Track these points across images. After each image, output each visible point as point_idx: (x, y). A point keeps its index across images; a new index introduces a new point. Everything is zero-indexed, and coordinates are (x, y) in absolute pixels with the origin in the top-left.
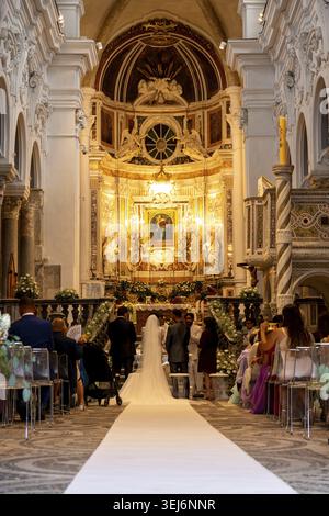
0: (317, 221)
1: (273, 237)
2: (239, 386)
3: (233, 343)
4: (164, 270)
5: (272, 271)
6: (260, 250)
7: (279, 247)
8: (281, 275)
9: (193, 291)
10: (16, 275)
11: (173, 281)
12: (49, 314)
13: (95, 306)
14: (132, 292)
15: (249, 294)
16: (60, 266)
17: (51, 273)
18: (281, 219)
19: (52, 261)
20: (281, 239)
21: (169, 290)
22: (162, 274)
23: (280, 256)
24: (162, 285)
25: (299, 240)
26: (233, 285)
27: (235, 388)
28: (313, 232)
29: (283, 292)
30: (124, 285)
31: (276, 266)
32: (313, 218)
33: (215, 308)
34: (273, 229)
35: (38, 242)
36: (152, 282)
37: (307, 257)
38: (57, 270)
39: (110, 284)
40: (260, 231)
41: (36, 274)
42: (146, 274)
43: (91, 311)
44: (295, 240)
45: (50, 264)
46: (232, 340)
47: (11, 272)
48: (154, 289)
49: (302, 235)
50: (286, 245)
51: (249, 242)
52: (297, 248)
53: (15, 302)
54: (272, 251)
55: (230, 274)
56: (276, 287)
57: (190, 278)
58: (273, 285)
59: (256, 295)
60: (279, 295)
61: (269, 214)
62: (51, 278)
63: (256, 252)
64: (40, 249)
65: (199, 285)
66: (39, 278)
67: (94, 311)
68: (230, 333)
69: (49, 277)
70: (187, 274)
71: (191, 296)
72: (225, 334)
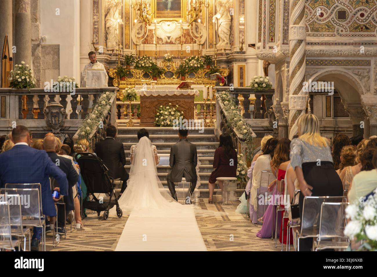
0: (333, 15)
1: (286, 33)
2: (248, 197)
3: (243, 140)
4: (171, 43)
5: (284, 68)
6: (271, 44)
7: (292, 44)
8: (294, 73)
9: (202, 66)
10: (11, 59)
11: (181, 55)
12: (47, 104)
13: (96, 96)
14: (137, 67)
15: (260, 84)
16: (59, 46)
17: (49, 54)
18: (295, 13)
19: (50, 39)
20: (294, 35)
21: (176, 65)
22: (169, 48)
23: (293, 53)
24: (169, 60)
25: (313, 36)
26: (245, 60)
27: (243, 197)
28: (329, 27)
29: (296, 93)
30: (129, 60)
31: (288, 63)
32: (329, 12)
33: (223, 100)
34: (286, 24)
35: (35, 19)
36: (159, 56)
37: (322, 54)
38: (56, 50)
39: (114, 58)
40: (272, 23)
41: (33, 55)
42: (151, 48)
43: (91, 103)
44: (309, 35)
45: (47, 43)
46: (241, 136)
47: (5, 57)
48: (160, 64)
49: (317, 30)
50: (300, 42)
51: (260, 35)
52: (312, 44)
53: (10, 92)
54: (285, 47)
55: (242, 49)
56: (288, 86)
57: (199, 52)
58: (285, 83)
59: (268, 85)
60: (291, 95)
61: (282, 7)
62: (49, 59)
63: (267, 46)
64: (37, 26)
65: (208, 60)
66: (36, 58)
67: (95, 102)
68: (239, 129)
69: (47, 57)
70: (196, 47)
71: (200, 71)
72: (235, 130)
